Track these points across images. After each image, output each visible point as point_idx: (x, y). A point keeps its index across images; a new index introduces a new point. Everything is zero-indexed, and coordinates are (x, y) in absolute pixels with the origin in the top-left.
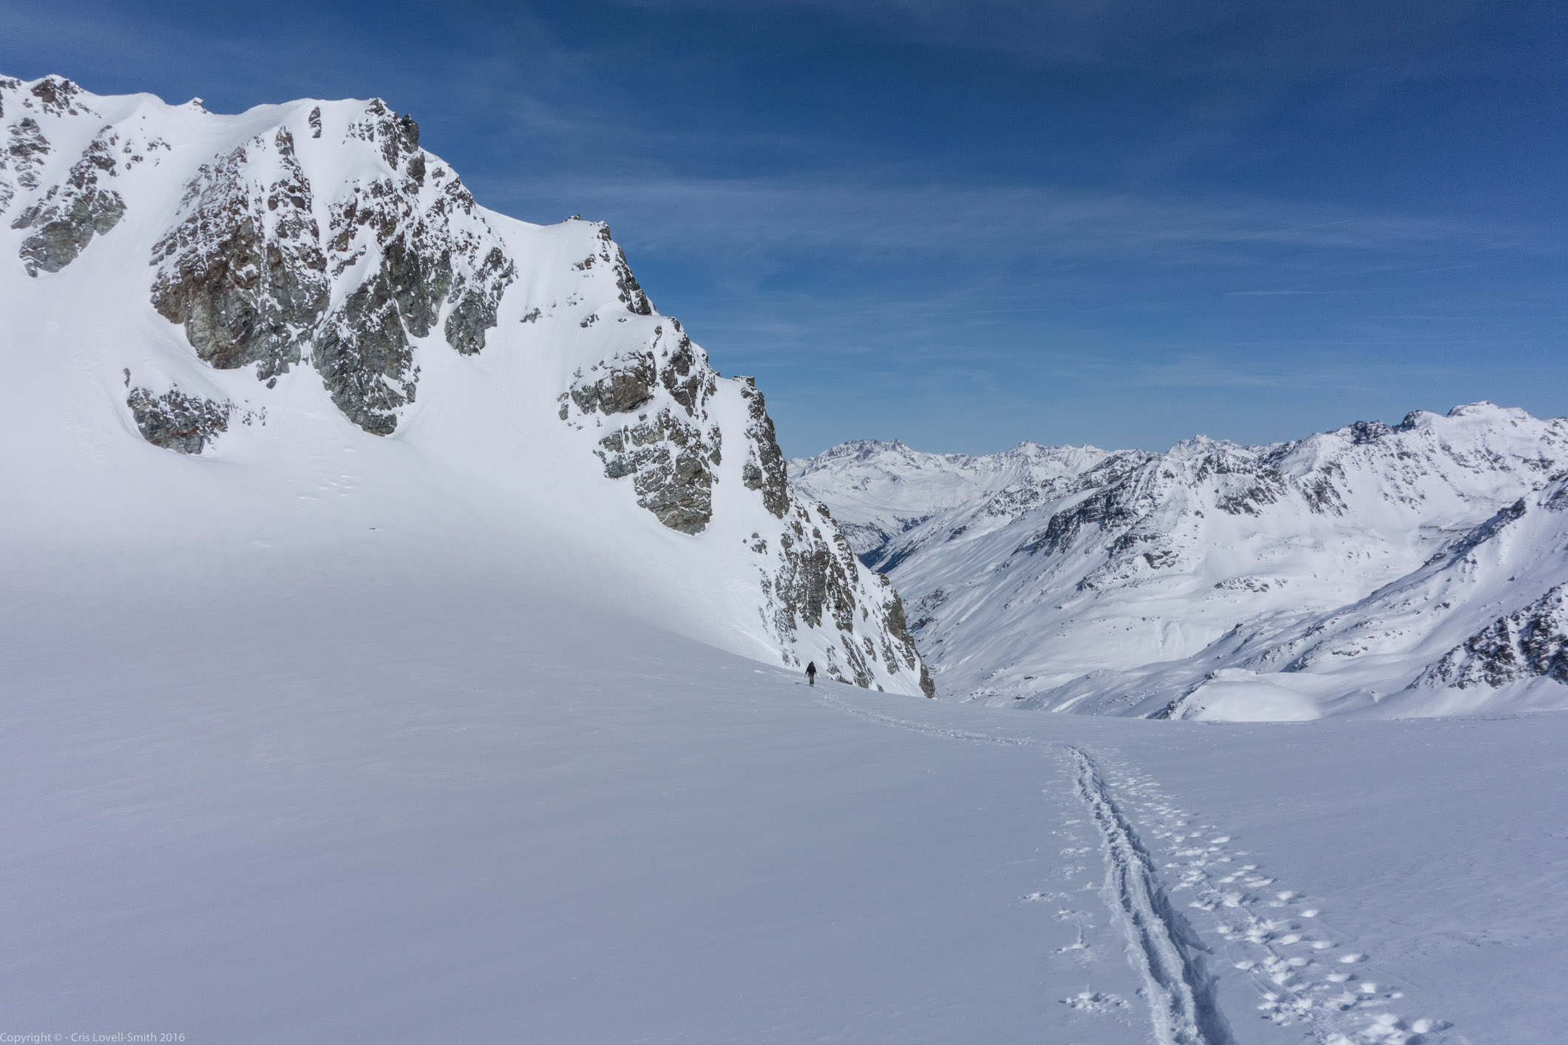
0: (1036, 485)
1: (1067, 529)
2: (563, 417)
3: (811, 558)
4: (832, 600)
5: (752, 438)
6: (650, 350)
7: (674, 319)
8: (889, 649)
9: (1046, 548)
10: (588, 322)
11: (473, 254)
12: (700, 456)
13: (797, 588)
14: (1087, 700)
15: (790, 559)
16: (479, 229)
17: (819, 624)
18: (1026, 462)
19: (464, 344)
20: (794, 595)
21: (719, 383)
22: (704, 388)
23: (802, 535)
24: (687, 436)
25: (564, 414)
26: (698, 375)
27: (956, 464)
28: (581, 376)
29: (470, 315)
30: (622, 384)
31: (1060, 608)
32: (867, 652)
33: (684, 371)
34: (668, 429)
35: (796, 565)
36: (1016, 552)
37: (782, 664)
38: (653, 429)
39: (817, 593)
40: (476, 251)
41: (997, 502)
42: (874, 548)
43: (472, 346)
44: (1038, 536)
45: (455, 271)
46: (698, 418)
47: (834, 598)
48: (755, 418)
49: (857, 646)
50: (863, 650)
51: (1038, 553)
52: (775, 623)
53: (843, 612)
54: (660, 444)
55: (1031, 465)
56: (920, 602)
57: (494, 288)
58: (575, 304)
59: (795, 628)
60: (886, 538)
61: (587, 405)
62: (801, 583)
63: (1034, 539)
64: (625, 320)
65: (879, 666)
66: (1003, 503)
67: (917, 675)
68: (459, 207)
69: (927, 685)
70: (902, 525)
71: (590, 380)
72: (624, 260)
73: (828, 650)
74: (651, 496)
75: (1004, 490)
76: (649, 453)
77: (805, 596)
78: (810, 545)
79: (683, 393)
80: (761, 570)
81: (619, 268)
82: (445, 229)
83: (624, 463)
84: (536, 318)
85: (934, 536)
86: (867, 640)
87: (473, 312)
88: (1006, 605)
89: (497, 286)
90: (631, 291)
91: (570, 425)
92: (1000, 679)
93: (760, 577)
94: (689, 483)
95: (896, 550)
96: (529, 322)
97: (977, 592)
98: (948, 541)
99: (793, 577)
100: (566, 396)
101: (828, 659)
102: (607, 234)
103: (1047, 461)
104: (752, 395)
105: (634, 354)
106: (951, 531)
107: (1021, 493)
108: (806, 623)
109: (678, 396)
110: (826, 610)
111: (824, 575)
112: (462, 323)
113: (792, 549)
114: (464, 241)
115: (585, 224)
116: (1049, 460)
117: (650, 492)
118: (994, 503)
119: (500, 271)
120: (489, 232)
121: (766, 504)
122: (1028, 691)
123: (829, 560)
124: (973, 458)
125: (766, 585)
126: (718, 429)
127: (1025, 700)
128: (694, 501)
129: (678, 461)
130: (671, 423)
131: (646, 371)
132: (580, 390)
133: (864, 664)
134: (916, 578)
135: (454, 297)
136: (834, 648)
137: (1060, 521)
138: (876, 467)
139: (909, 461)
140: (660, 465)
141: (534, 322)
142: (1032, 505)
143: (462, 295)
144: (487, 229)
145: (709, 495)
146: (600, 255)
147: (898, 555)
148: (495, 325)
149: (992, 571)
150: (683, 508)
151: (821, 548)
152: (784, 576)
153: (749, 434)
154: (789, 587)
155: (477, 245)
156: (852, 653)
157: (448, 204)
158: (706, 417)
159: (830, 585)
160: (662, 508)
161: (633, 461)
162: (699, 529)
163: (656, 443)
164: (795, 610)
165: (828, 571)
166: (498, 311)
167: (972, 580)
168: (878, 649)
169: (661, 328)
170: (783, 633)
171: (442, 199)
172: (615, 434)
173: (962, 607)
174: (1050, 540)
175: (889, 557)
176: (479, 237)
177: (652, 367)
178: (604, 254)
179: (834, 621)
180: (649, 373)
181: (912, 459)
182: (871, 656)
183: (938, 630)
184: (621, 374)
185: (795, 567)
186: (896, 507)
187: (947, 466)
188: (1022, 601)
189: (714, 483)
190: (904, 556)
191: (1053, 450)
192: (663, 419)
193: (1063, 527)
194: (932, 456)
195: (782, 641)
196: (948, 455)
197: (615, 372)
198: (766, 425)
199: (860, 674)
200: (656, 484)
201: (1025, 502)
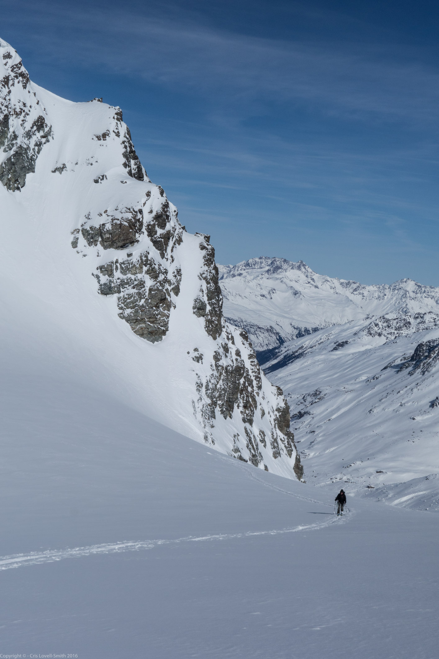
0: (410, 316)
1: (429, 356)
2: (74, 246)
3: (232, 371)
4: (242, 401)
5: (202, 280)
6: (141, 208)
7: (160, 187)
8: (276, 440)
9: (410, 369)
10: (100, 180)
11: (25, 119)
12: (165, 288)
13: (219, 391)
14: (423, 497)
15: (218, 370)
16: (30, 101)
17: (231, 417)
18: (405, 295)
19: (11, 183)
20: (217, 394)
21: (185, 236)
22: (174, 239)
23: (228, 353)
24: (159, 273)
25: (75, 244)
26: (172, 230)
27: (348, 288)
28: (90, 219)
29: (18, 163)
30: (118, 229)
31: (414, 419)
32: (260, 441)
33: (163, 226)
34: (146, 266)
35: (221, 374)
36: (385, 368)
37: (203, 441)
38: (136, 264)
39: (233, 396)
40: (27, 116)
41: (376, 325)
42: (271, 348)
43: (16, 185)
44: (405, 358)
45: (11, 130)
46: (167, 261)
47: (243, 400)
48: (207, 265)
49: (254, 436)
50: (258, 439)
51: (402, 372)
52: (202, 413)
53: (248, 410)
54: (139, 276)
55: (408, 299)
56: (301, 398)
57: (36, 145)
58: (92, 164)
59: (215, 418)
60: (281, 341)
61: (92, 240)
62: (223, 387)
63: (401, 360)
64: (126, 182)
65: (267, 452)
66: (381, 327)
67: (292, 461)
68: (19, 82)
69: (299, 469)
70: (296, 332)
71: (96, 222)
72: (130, 137)
73: (235, 436)
74: (128, 311)
75: (383, 316)
76: (130, 281)
77: (224, 397)
78: (232, 361)
79: (160, 241)
80: (197, 374)
81: (125, 143)
82: (7, 98)
83: (113, 285)
84: (62, 170)
85: (321, 345)
86: (262, 432)
87: (20, 161)
88: (371, 410)
89: (38, 143)
90: (132, 160)
91: (78, 252)
92: (357, 470)
93: (196, 379)
94: (155, 306)
95: (288, 352)
96: (57, 173)
97: (349, 396)
98: (332, 351)
99: (218, 382)
100: (77, 231)
101: (234, 442)
102: (120, 117)
103: (422, 297)
104: (207, 249)
105: (129, 209)
106: (335, 343)
107: (396, 321)
108: (222, 416)
109: (156, 243)
110: (237, 407)
111: (239, 384)
112: (12, 168)
113: (220, 363)
114: (20, 108)
115: (105, 106)
116: (423, 297)
117: (128, 308)
118: (374, 325)
119: (42, 133)
120: (38, 103)
121: (206, 329)
122: (378, 482)
123: (243, 373)
124: (362, 286)
125: (199, 385)
126: (180, 270)
127: (374, 489)
128: (158, 319)
129: (150, 290)
130: (149, 262)
131: (136, 222)
132: (88, 229)
133: (257, 449)
134: (301, 377)
135: (8, 148)
136: (238, 435)
137: (425, 348)
138: (282, 281)
139: (310, 280)
140: (138, 291)
141: (61, 173)
142: (404, 332)
143: (14, 148)
144: (37, 102)
145: (168, 317)
146: (114, 131)
147: (290, 356)
148: (34, 172)
149: (363, 381)
150: (149, 323)
151: (239, 364)
152: (212, 381)
153: (201, 276)
154: (215, 389)
155: (28, 112)
156: (250, 440)
157: (12, 79)
158: (173, 261)
159: (242, 391)
160: (135, 321)
161: (119, 285)
162: (158, 339)
163: (136, 275)
164: (216, 406)
165: (242, 381)
166: (36, 161)
167: (346, 386)
168: (268, 439)
169: (150, 193)
170: (206, 421)
171: (9, 76)
172: (109, 264)
173: (335, 407)
174: (414, 363)
175: (282, 357)
176: (31, 107)
177: (141, 220)
178: (116, 131)
179: (241, 416)
180: (138, 224)
181: (313, 279)
182: (263, 444)
183: (312, 423)
184: (118, 222)
185: (220, 375)
186: (294, 317)
187: (340, 289)
188: (384, 409)
189: (172, 309)
190: (294, 357)
191: (428, 289)
192: (144, 259)
193: (427, 354)
194: (329, 279)
195: (205, 426)
196: (342, 281)
197: (115, 219)
198: (213, 272)
199: (254, 456)
200: (133, 304)
201: (399, 329)
